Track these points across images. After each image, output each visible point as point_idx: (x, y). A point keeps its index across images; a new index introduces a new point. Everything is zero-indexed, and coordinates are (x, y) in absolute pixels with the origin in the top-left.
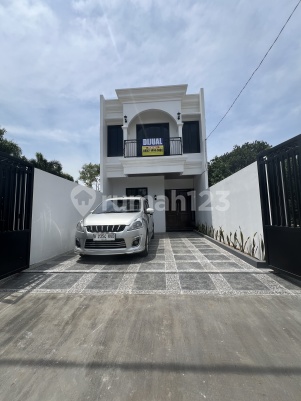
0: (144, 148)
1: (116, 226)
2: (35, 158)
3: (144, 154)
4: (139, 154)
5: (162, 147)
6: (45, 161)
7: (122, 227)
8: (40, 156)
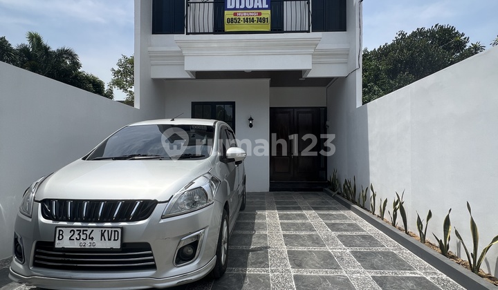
0: (228, 15)
1: (129, 204)
2: (27, 43)
3: (227, 28)
4: (219, 29)
5: (267, 14)
6: (46, 49)
7: (146, 208)
8: (35, 39)
